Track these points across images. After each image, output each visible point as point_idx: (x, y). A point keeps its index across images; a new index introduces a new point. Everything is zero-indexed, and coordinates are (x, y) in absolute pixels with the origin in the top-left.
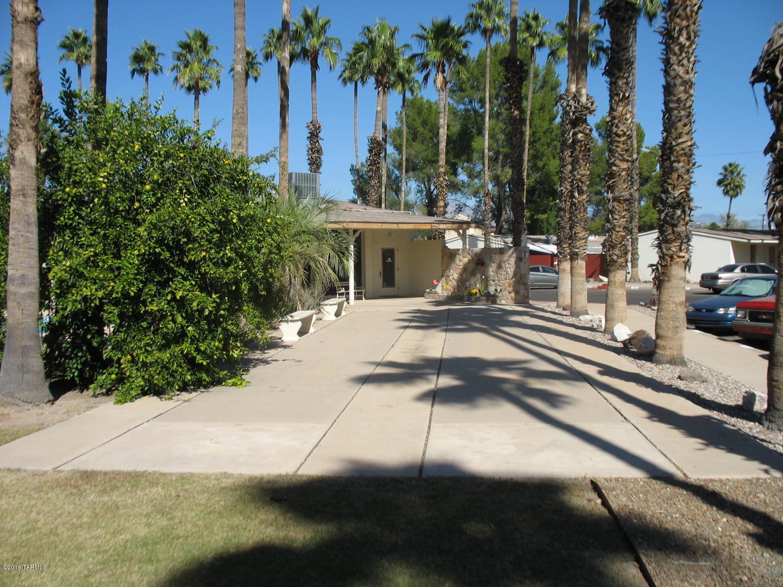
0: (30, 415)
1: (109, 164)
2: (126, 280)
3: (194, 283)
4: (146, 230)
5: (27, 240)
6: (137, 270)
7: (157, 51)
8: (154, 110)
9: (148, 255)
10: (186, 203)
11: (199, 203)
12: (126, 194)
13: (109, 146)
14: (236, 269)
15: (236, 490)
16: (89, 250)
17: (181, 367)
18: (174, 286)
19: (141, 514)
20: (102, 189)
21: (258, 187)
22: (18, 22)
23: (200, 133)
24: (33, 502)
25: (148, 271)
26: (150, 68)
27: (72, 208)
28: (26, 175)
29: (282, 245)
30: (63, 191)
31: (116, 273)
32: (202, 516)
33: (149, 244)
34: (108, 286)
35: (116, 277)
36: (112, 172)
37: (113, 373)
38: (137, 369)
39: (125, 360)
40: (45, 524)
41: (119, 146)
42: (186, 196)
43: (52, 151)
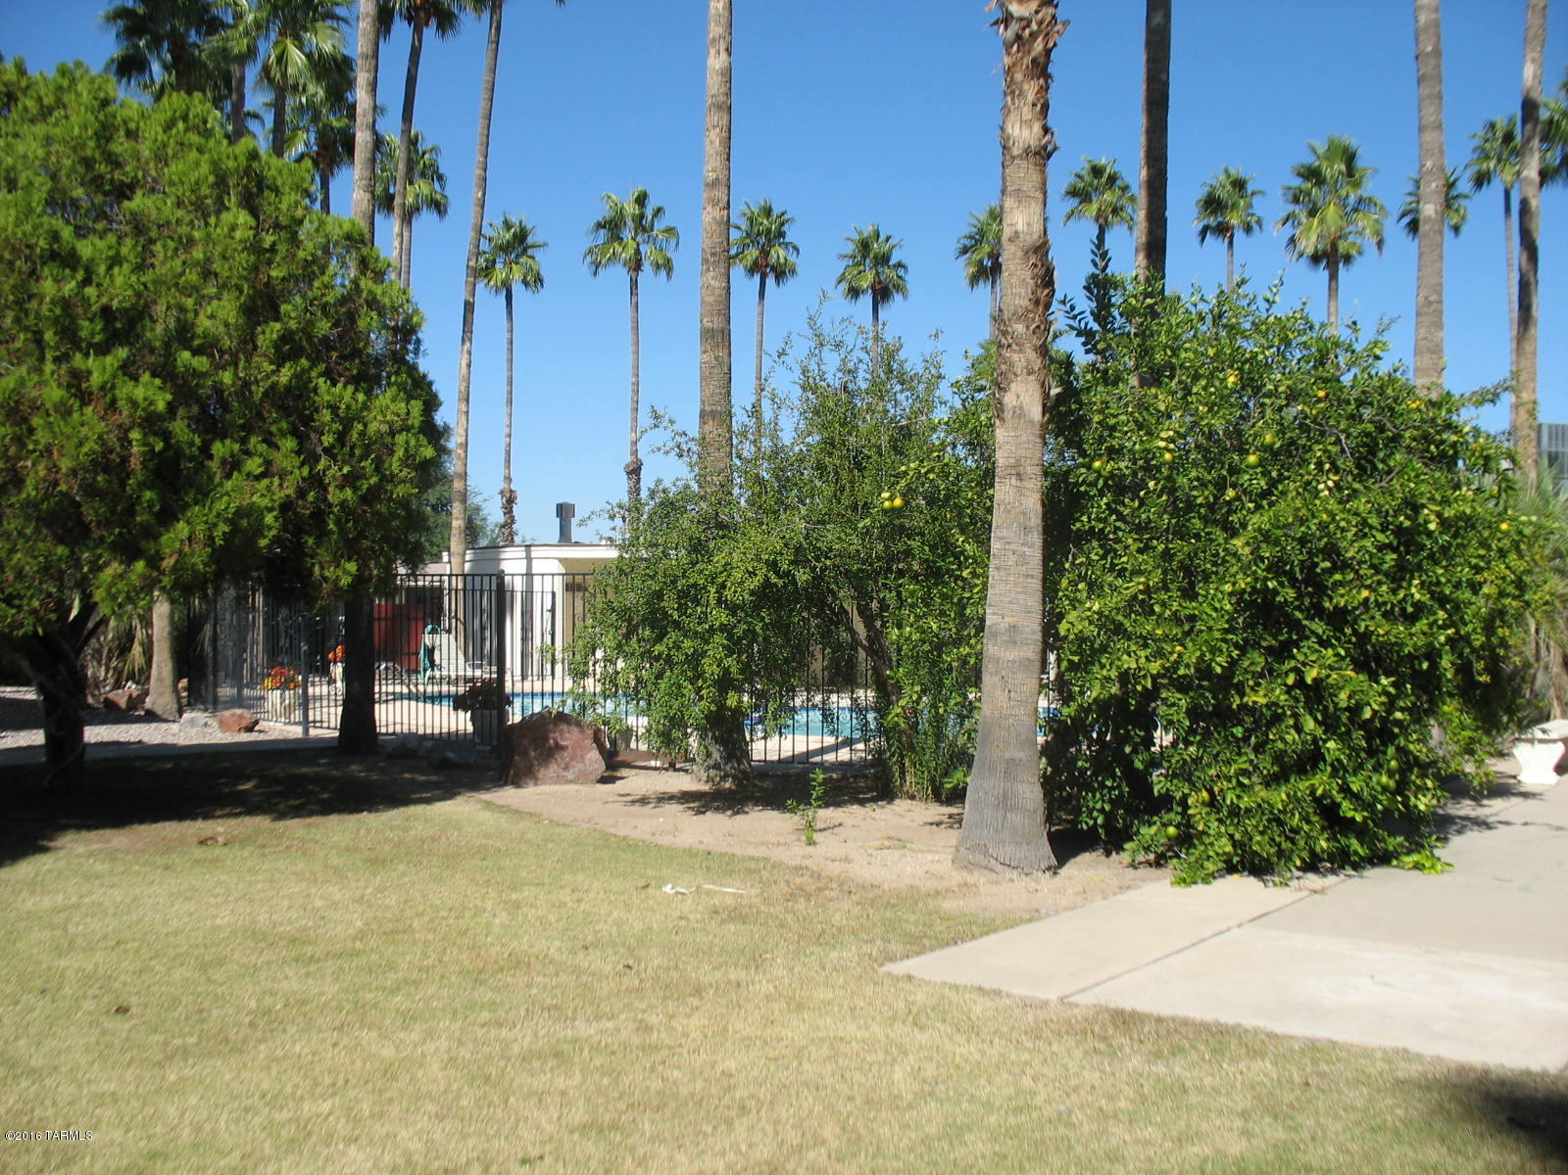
0: (1013, 890)
1: (1178, 414)
2: (1206, 641)
3: (1343, 653)
4: (1248, 544)
5: (1023, 560)
6: (1228, 622)
7: (1250, 188)
8: (1264, 306)
9: (1250, 595)
10: (1330, 489)
11: (1355, 491)
12: (1209, 473)
13: (1176, 379)
14: (1431, 626)
15: (1429, 1089)
16: (1136, 580)
17: (1308, 822)
18: (1301, 658)
19: (1231, 1111)
20: (1163, 464)
21: (1481, 456)
22: (1013, 158)
23: (1358, 347)
24: (1026, 1056)
25: (1250, 625)
26: (1234, 222)
27: (1105, 500)
28: (1024, 438)
29: (1527, 579)
30: (1089, 467)
31: (1187, 627)
32: (1357, 1132)
33: (1255, 572)
34: (1171, 653)
35: (1187, 634)
36: (1182, 430)
37: (1171, 824)
38: (1220, 821)
39: (1197, 799)
40: (1048, 1101)
41: (1196, 378)
42: (1331, 476)
43: (1070, 393)
